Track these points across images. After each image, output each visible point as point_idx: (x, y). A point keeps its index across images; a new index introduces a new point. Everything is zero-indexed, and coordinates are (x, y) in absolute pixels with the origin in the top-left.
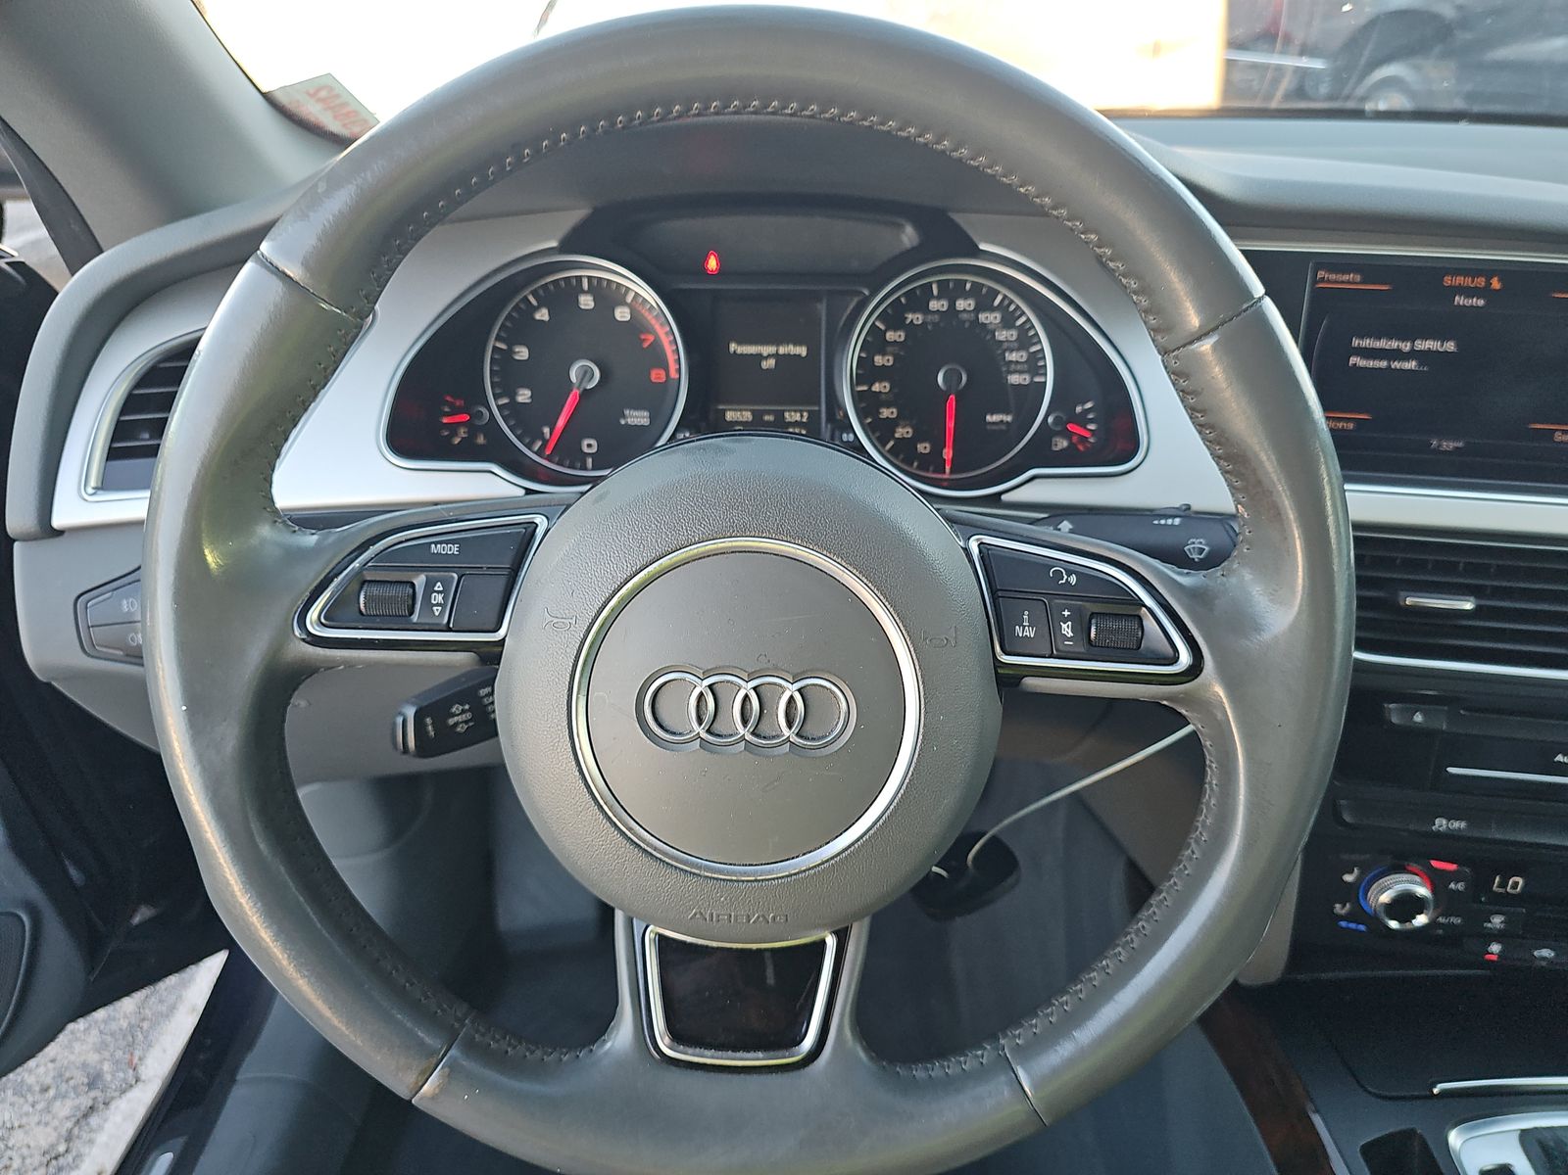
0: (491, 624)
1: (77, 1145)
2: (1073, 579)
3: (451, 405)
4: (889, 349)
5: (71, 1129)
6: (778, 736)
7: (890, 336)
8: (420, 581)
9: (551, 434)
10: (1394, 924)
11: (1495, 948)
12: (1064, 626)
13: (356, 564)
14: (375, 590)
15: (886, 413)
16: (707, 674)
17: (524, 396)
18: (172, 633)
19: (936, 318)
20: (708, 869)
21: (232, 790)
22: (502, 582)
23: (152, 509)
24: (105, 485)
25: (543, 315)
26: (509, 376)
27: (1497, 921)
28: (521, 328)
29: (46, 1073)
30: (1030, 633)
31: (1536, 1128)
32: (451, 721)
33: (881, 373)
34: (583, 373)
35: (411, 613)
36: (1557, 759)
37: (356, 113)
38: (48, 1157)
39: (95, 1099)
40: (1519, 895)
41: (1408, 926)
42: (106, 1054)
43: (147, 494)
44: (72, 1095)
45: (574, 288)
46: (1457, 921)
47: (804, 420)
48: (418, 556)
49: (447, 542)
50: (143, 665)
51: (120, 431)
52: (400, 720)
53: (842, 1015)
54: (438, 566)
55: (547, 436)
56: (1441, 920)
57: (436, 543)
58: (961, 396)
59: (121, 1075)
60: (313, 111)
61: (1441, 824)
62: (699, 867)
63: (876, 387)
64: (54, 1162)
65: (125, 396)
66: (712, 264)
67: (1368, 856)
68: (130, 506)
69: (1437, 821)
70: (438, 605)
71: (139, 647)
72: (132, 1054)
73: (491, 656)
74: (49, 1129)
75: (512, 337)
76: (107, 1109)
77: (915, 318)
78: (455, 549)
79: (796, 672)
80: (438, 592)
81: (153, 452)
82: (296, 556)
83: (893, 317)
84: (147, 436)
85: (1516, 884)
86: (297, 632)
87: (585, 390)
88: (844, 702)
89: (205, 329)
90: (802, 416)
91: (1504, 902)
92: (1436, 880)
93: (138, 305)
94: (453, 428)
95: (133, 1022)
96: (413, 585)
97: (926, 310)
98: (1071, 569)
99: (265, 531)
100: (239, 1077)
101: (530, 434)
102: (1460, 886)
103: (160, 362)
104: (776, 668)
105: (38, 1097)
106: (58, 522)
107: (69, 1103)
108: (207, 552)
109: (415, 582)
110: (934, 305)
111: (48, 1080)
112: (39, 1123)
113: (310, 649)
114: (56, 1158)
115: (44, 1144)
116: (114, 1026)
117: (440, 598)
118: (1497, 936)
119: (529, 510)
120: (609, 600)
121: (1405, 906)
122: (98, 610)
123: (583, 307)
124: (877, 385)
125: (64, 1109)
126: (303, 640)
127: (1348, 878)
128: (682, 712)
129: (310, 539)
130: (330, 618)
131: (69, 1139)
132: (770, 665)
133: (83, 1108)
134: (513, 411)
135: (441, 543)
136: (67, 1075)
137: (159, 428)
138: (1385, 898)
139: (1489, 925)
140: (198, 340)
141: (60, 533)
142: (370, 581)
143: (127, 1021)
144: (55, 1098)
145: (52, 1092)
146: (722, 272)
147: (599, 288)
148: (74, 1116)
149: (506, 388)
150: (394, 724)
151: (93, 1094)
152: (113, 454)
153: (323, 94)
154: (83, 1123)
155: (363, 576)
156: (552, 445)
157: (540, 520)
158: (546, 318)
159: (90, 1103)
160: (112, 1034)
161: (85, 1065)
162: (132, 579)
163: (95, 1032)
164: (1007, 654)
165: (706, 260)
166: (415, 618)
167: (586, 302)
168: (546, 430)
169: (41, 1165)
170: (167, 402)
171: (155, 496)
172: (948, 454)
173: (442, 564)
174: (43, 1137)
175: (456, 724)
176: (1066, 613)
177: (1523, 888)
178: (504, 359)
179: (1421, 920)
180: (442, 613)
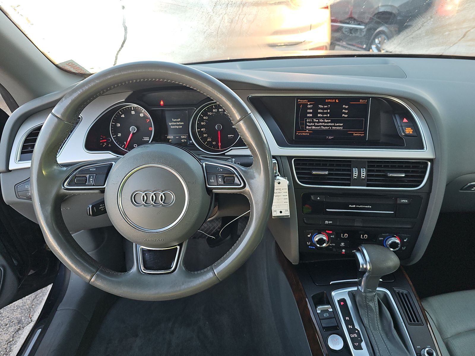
0: (103, 185)
1: (15, 339)
2: (222, 170)
3: (102, 137)
4: (204, 121)
5: (14, 334)
6: (160, 203)
7: (204, 118)
8: (88, 176)
9: (126, 143)
10: (318, 245)
11: (344, 251)
12: (220, 179)
13: (74, 173)
14: (78, 178)
15: (205, 135)
16: (144, 192)
17: (119, 135)
18: (37, 189)
19: (215, 113)
20: (147, 231)
21: (50, 220)
22: (105, 176)
23: (32, 165)
24: (20, 160)
25: (123, 116)
26: (116, 130)
27: (343, 244)
28: (118, 119)
29: (6, 321)
30: (213, 181)
31: (352, 290)
32: (100, 208)
33: (203, 126)
34: (133, 129)
35: (86, 183)
36: (349, 206)
37: (79, 68)
38: (7, 342)
39: (20, 326)
40: (347, 238)
41: (322, 246)
42: (23, 315)
43: (31, 161)
44: (14, 326)
45: (130, 109)
46: (334, 245)
47: (186, 137)
48: (87, 171)
49: (93, 168)
50: (31, 200)
51: (24, 147)
52: (88, 208)
53: (181, 262)
54: (91, 173)
55: (125, 144)
56: (330, 245)
57: (91, 168)
58: (221, 131)
59: (27, 320)
60: (68, 68)
61: (327, 222)
62: (145, 230)
63: (202, 130)
64: (9, 343)
65: (25, 139)
66: (162, 103)
67: (313, 231)
68: (26, 164)
69: (326, 222)
70: (91, 181)
71: (30, 196)
72: (30, 315)
73: (103, 191)
74: (8, 335)
75: (116, 121)
76: (23, 329)
77: (210, 114)
78: (95, 169)
79: (162, 190)
80: (92, 178)
81: (32, 152)
82: (62, 172)
83: (205, 114)
84: (30, 148)
85: (346, 235)
86: (63, 188)
87: (133, 133)
88: (173, 196)
89: (44, 123)
90: (185, 137)
91: (344, 240)
92: (328, 236)
93: (28, 118)
94: (103, 143)
95: (30, 306)
96: (86, 177)
97: (212, 112)
98: (221, 168)
99: (55, 167)
100: (58, 309)
101: (121, 144)
102: (333, 236)
103: (32, 131)
104: (158, 190)
105: (4, 327)
106: (10, 169)
107: (13, 328)
108: (43, 172)
109: (87, 176)
110: (214, 110)
111: (7, 322)
112: (5, 334)
113: (65, 191)
114: (10, 342)
115: (6, 339)
116: (25, 307)
117: (92, 179)
118: (343, 248)
119: (112, 161)
120: (124, 178)
121: (321, 241)
122: (20, 188)
123: (132, 114)
124: (202, 129)
125: (11, 330)
126: (64, 189)
127: (309, 236)
128: (140, 199)
129: (65, 169)
130: (69, 184)
131: (13, 337)
132: (157, 189)
133: (16, 329)
134: (117, 139)
135: (92, 168)
136: (12, 321)
137: (33, 146)
138: (317, 239)
139: (341, 245)
140: (42, 125)
141: (11, 171)
142: (77, 177)
143: (28, 306)
144: (9, 327)
145: (8, 325)
146: (165, 105)
147: (135, 109)
148: (14, 331)
149: (115, 133)
150: (87, 209)
151: (19, 325)
152: (22, 153)
153: (70, 64)
154: (17, 333)
155: (76, 176)
156: (126, 146)
157: (113, 163)
158: (124, 117)
159: (19, 328)
160: (24, 309)
161: (17, 318)
162: (28, 180)
163: (19, 309)
164: (209, 185)
165: (160, 102)
166: (87, 184)
167: (133, 113)
168: (125, 142)
169: (6, 344)
170: (35, 141)
171: (32, 161)
172: (220, 144)
173: (92, 173)
174: (6, 337)
175: (101, 209)
176: (220, 177)
177: (348, 236)
178: (114, 127)
179: (324, 245)
180: (92, 182)
